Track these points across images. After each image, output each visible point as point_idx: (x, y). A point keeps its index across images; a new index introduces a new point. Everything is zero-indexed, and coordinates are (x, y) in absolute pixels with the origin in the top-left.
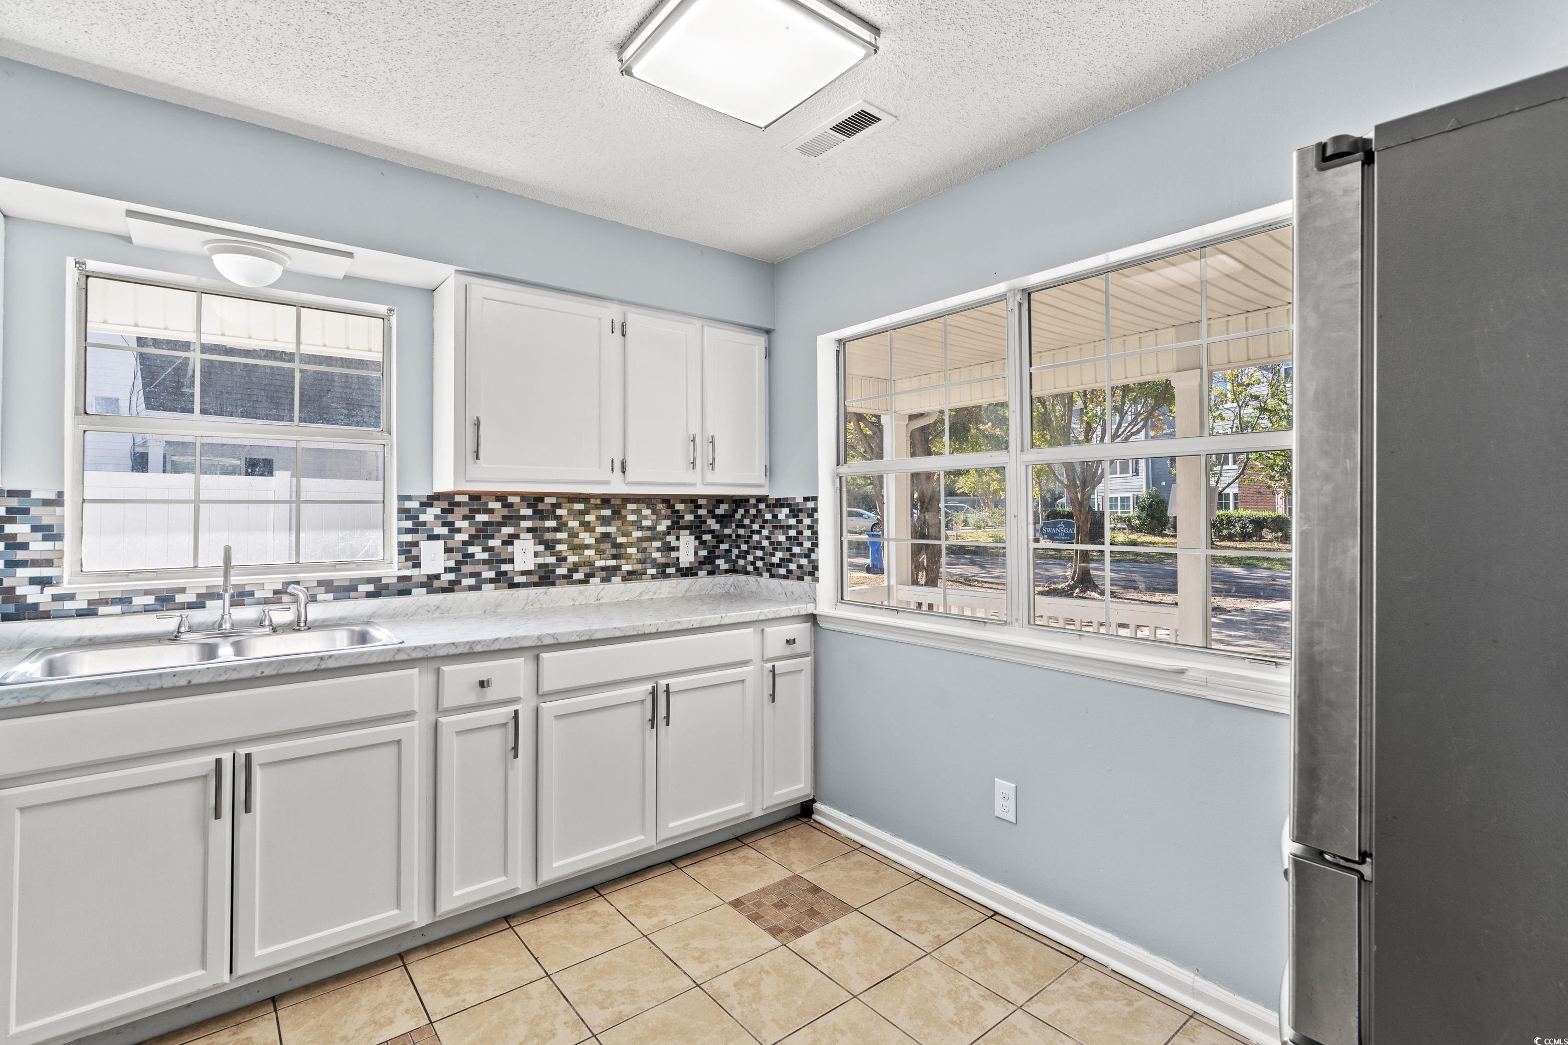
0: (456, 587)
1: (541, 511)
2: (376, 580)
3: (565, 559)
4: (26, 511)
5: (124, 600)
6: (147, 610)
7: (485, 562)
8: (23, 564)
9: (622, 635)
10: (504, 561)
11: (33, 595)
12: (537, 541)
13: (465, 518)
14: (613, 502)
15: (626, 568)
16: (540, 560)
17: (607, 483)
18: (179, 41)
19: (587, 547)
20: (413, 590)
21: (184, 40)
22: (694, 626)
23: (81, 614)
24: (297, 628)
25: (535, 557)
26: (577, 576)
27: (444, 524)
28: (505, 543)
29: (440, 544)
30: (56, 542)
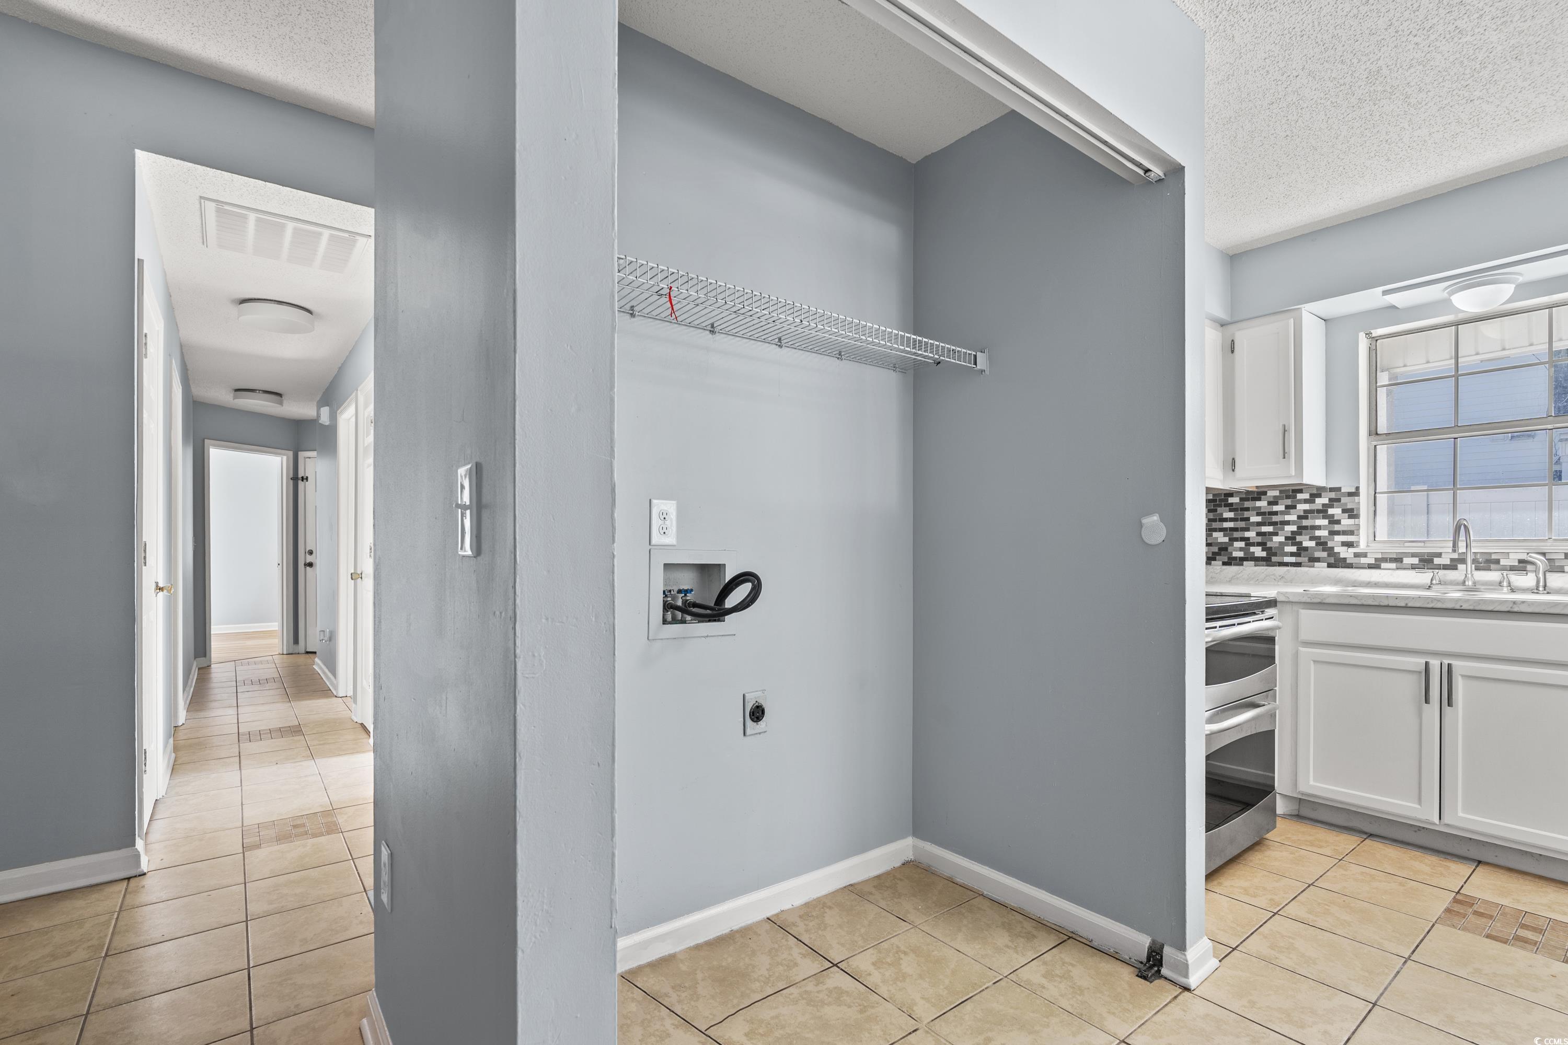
4: (1339, 500)
5: (1398, 560)
6: (1413, 567)
8: (1338, 533)
11: (1345, 553)
18: (1390, 173)
21: (1392, 171)
23: (1370, 567)
24: (1536, 591)
30: (1356, 520)
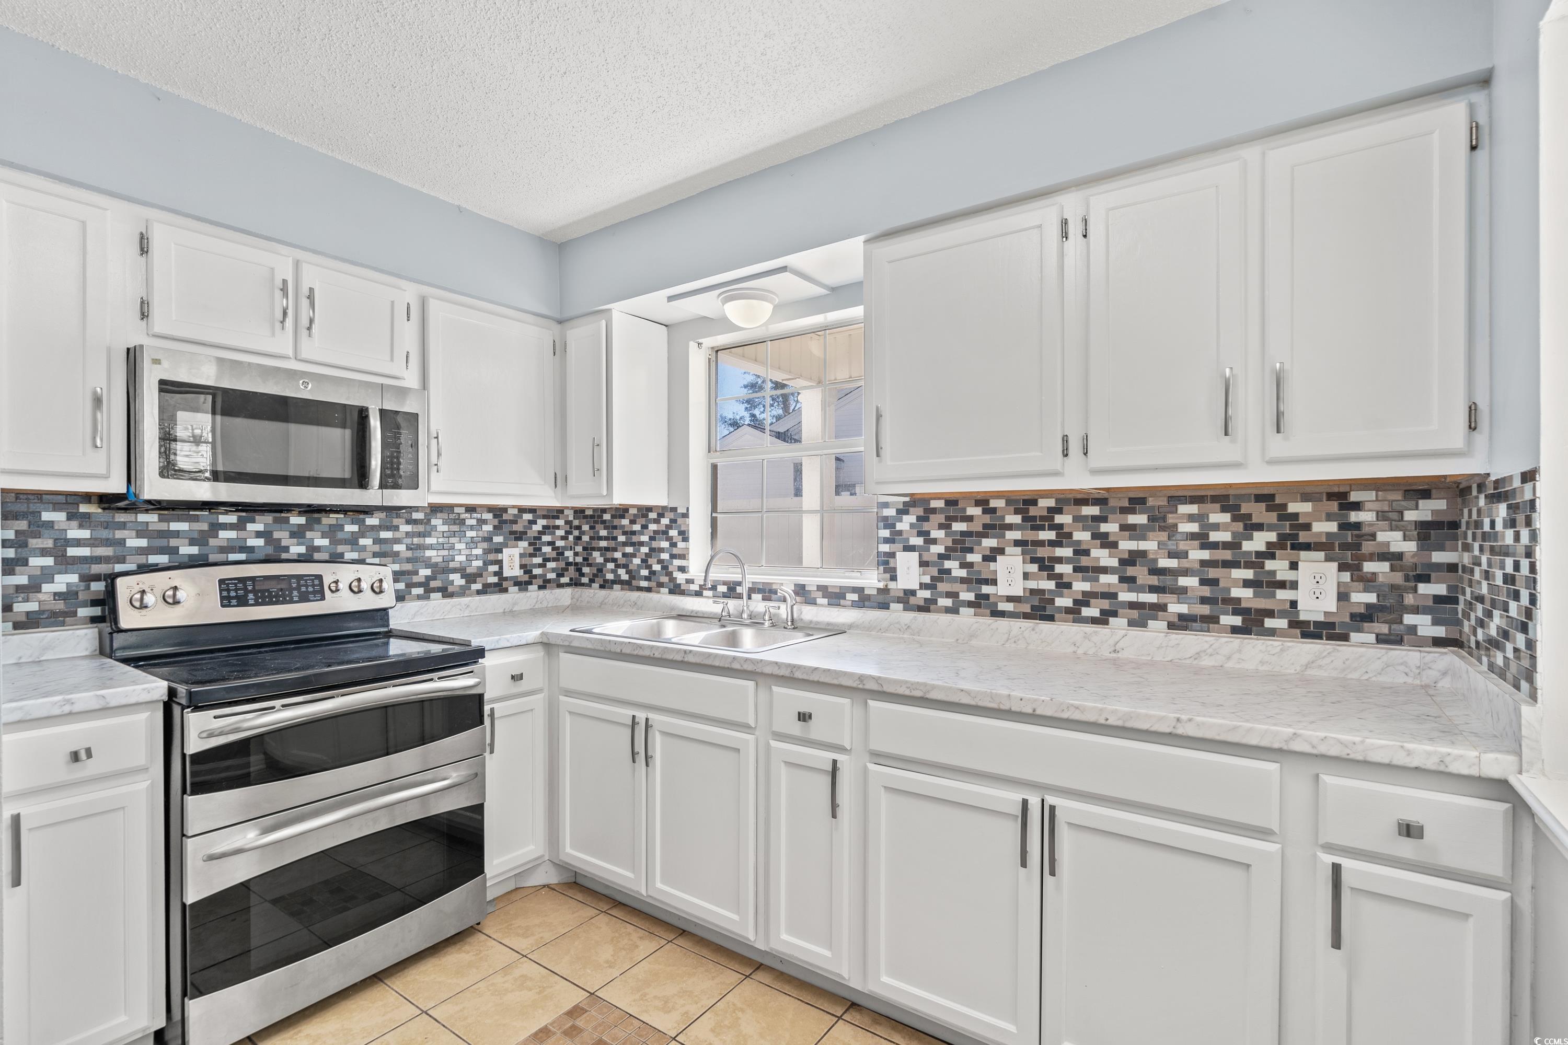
0: (932, 607)
1: (1034, 518)
2: (859, 590)
3: (1069, 586)
5: (714, 587)
7: (963, 580)
8: (675, 557)
9: (973, 703)
10: (986, 582)
11: (680, 578)
12: (1028, 557)
13: (941, 526)
14: (1151, 502)
15: (1176, 608)
16: (1033, 584)
17: (1056, 474)
19: (1105, 570)
20: (891, 605)
22: (1110, 722)
23: (696, 594)
25: (1024, 579)
26: (1086, 612)
27: (920, 534)
28: (986, 559)
29: (915, 556)
30: (686, 543)
